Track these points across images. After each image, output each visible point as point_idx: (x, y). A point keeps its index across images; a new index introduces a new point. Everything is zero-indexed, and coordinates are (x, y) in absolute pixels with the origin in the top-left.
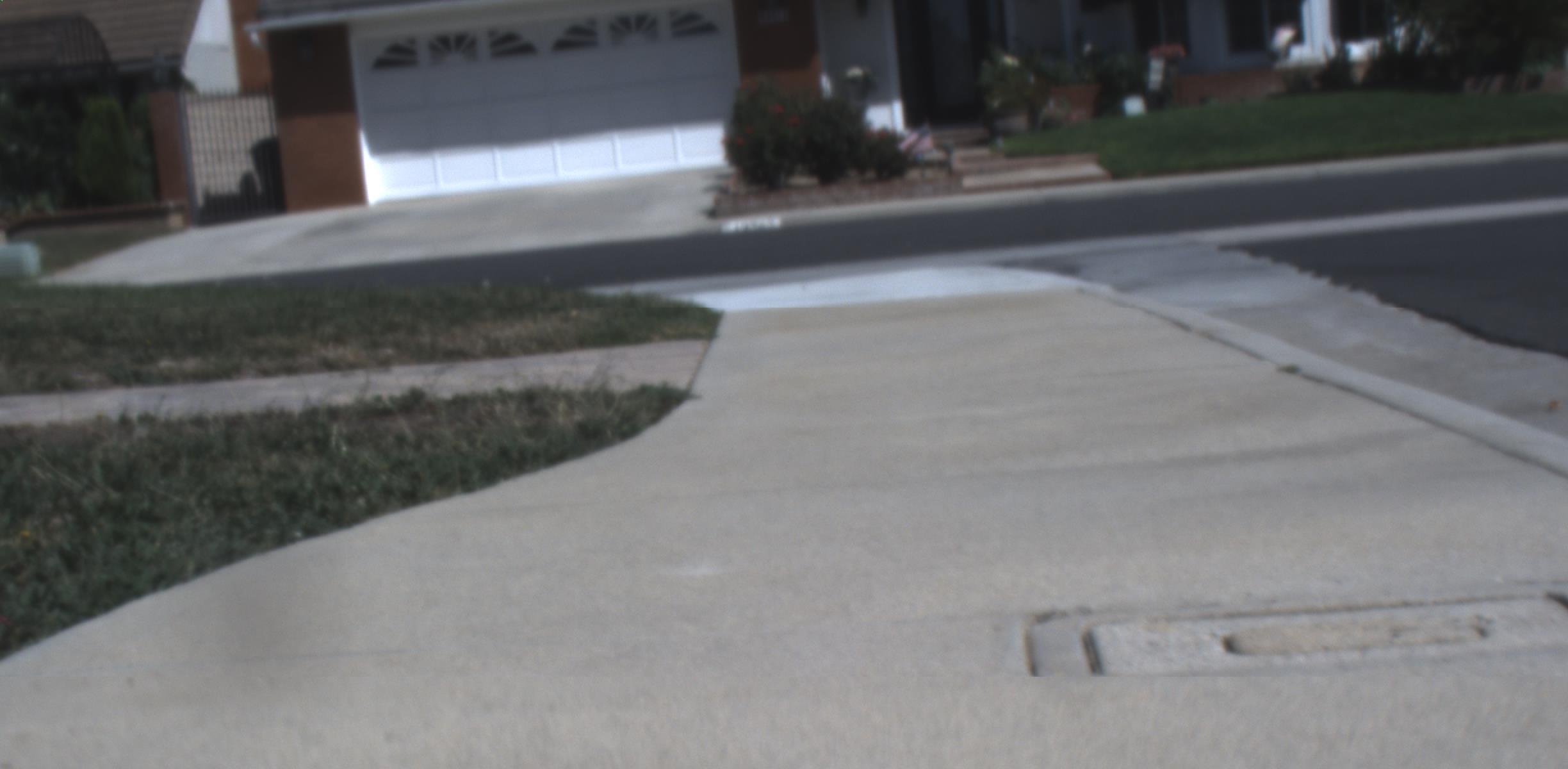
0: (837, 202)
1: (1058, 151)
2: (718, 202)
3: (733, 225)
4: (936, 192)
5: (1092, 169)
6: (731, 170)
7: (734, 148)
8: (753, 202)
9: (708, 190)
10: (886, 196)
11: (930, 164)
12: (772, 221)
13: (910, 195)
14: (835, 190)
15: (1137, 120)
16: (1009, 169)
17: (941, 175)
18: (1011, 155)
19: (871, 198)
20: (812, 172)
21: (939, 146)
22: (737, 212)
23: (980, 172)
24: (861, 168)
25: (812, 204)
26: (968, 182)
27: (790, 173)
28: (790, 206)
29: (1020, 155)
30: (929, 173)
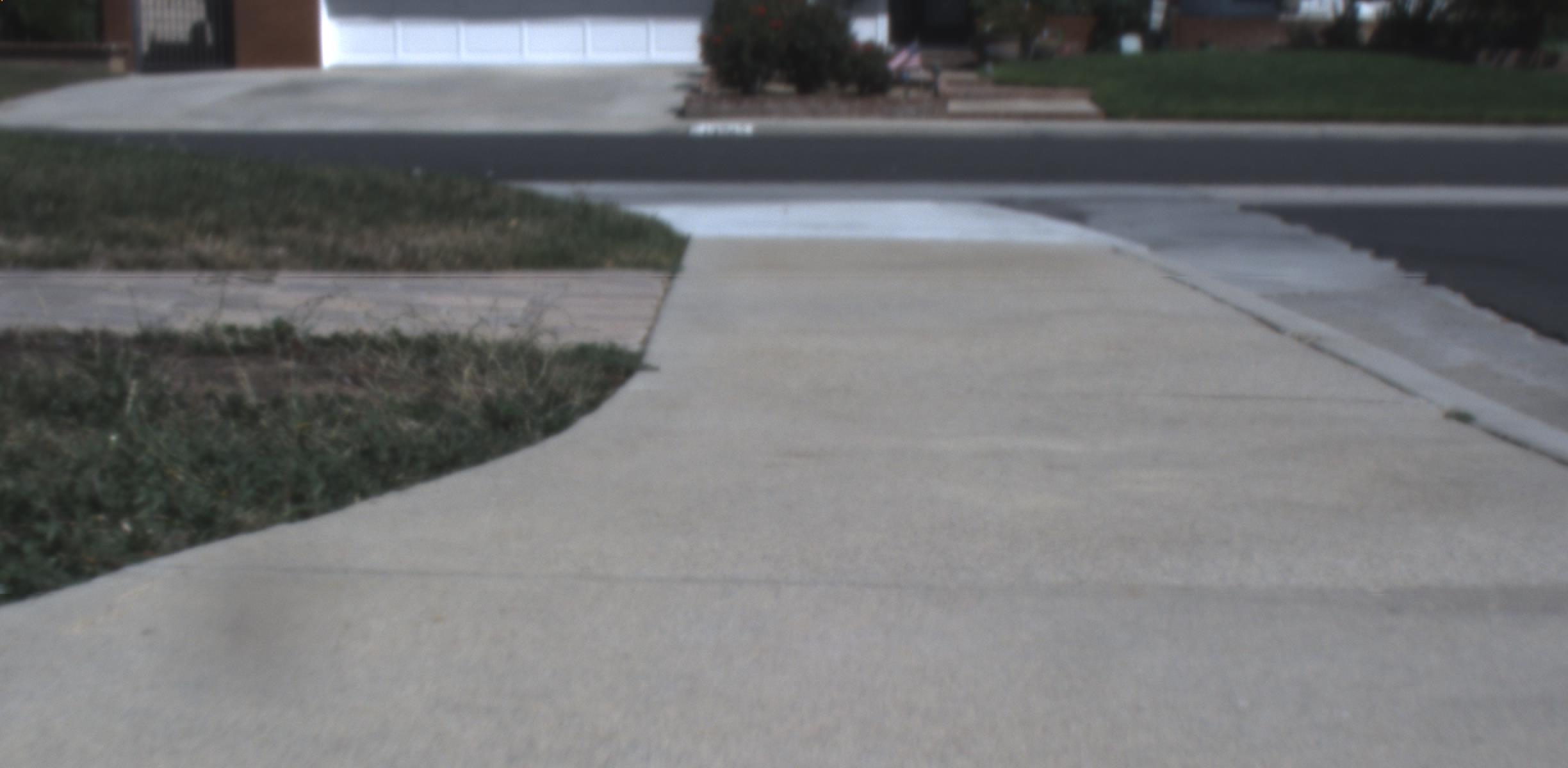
0: (814, 113)
1: (1049, 84)
2: (688, 101)
3: (703, 128)
4: (919, 114)
5: (1083, 105)
6: (705, 69)
7: (711, 47)
8: (725, 106)
9: (679, 88)
10: (865, 113)
11: (915, 84)
12: (744, 127)
13: (890, 114)
14: (813, 101)
15: (1132, 59)
16: (997, 97)
17: (927, 96)
18: (1000, 82)
19: (850, 113)
20: (789, 80)
21: (926, 66)
22: (708, 114)
23: (967, 97)
24: (843, 81)
25: (787, 113)
26: (954, 106)
27: (767, 78)
28: (764, 113)
29: (1010, 83)
30: (914, 93)
